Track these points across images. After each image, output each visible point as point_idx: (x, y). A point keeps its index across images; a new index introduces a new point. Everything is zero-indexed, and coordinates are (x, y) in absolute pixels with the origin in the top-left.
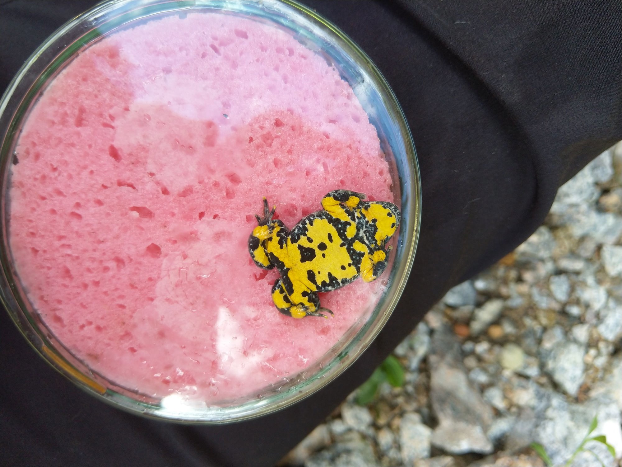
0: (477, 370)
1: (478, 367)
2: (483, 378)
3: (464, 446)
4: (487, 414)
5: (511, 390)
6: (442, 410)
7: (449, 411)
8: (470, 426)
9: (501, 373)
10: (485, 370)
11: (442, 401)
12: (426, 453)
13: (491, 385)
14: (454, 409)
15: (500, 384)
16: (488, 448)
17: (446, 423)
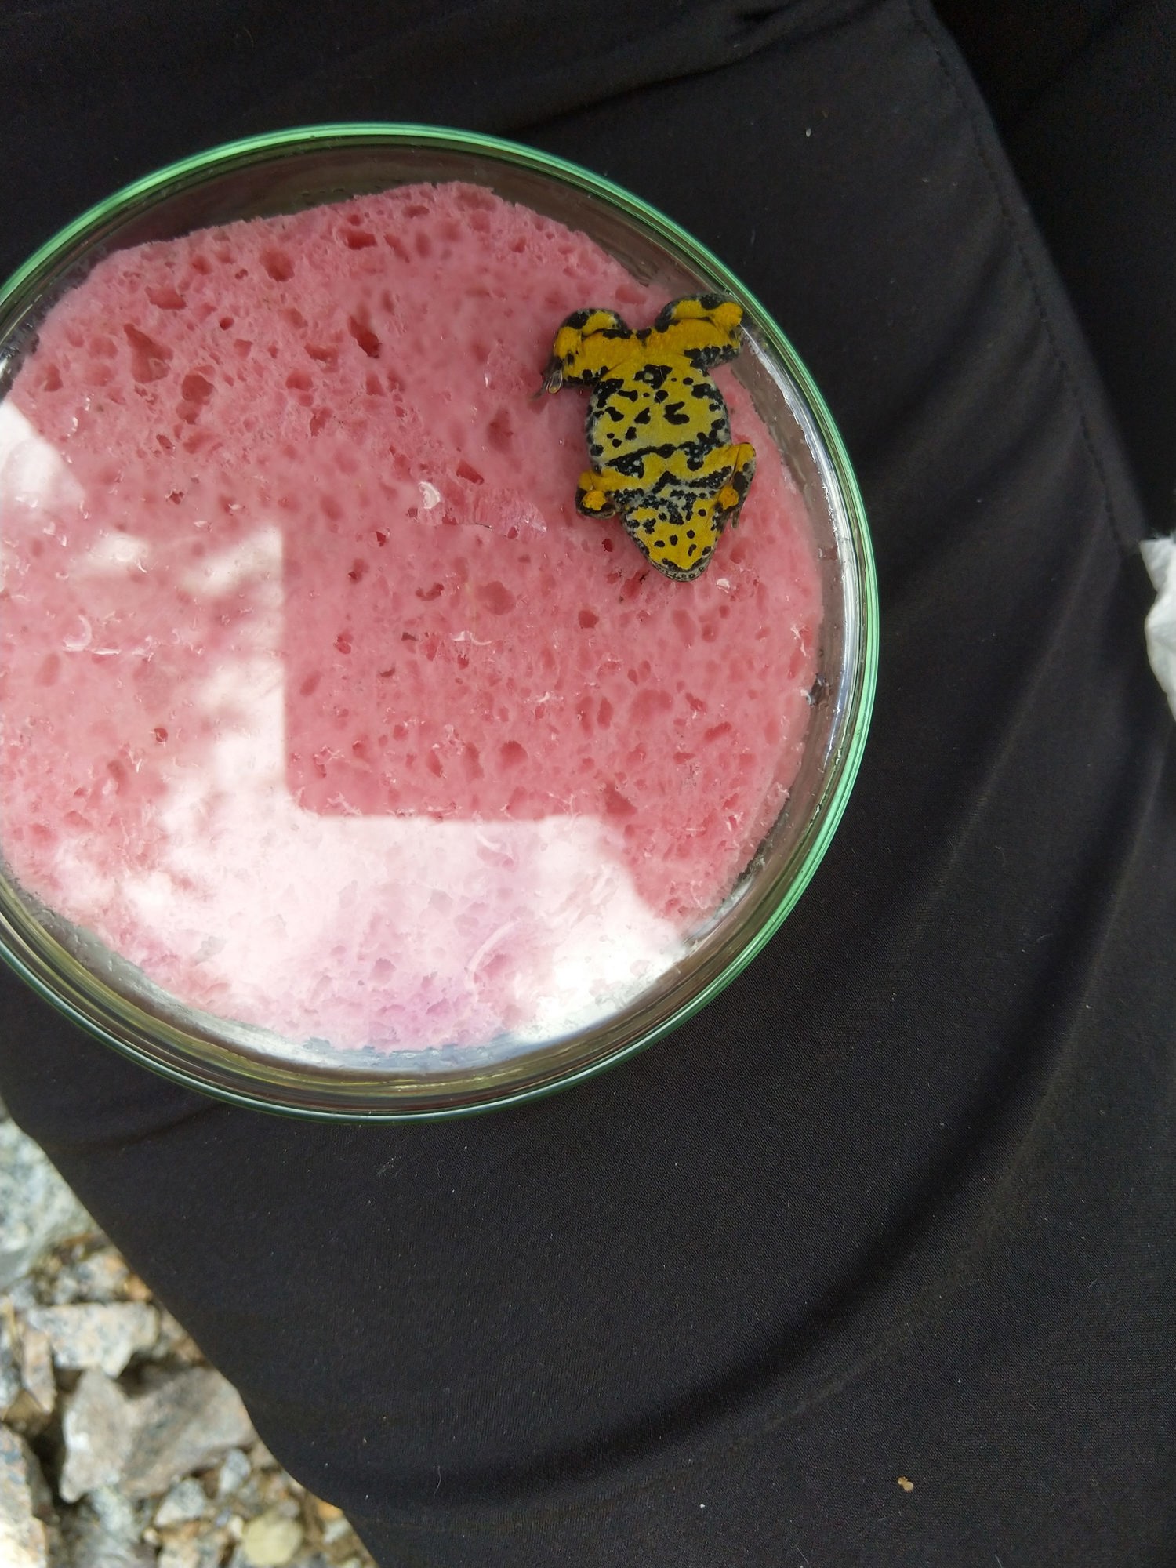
0: (245, 1468)
1: (253, 1471)
2: (227, 1481)
3: (77, 1440)
4: (145, 1486)
5: (196, 1535)
6: (160, 1404)
7: (156, 1418)
8: (120, 1463)
9: (236, 1513)
10: (246, 1481)
11: (180, 1401)
12: (63, 1360)
13: (210, 1493)
14: (160, 1426)
15: (211, 1512)
16: (69, 1494)
17: (134, 1413)
